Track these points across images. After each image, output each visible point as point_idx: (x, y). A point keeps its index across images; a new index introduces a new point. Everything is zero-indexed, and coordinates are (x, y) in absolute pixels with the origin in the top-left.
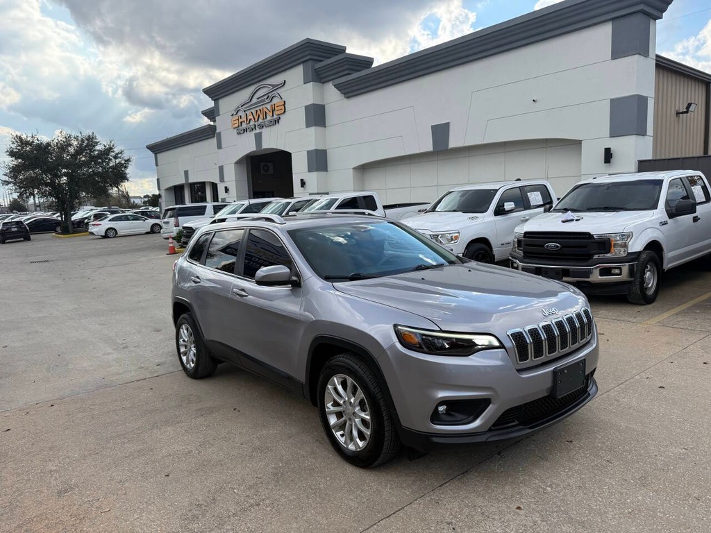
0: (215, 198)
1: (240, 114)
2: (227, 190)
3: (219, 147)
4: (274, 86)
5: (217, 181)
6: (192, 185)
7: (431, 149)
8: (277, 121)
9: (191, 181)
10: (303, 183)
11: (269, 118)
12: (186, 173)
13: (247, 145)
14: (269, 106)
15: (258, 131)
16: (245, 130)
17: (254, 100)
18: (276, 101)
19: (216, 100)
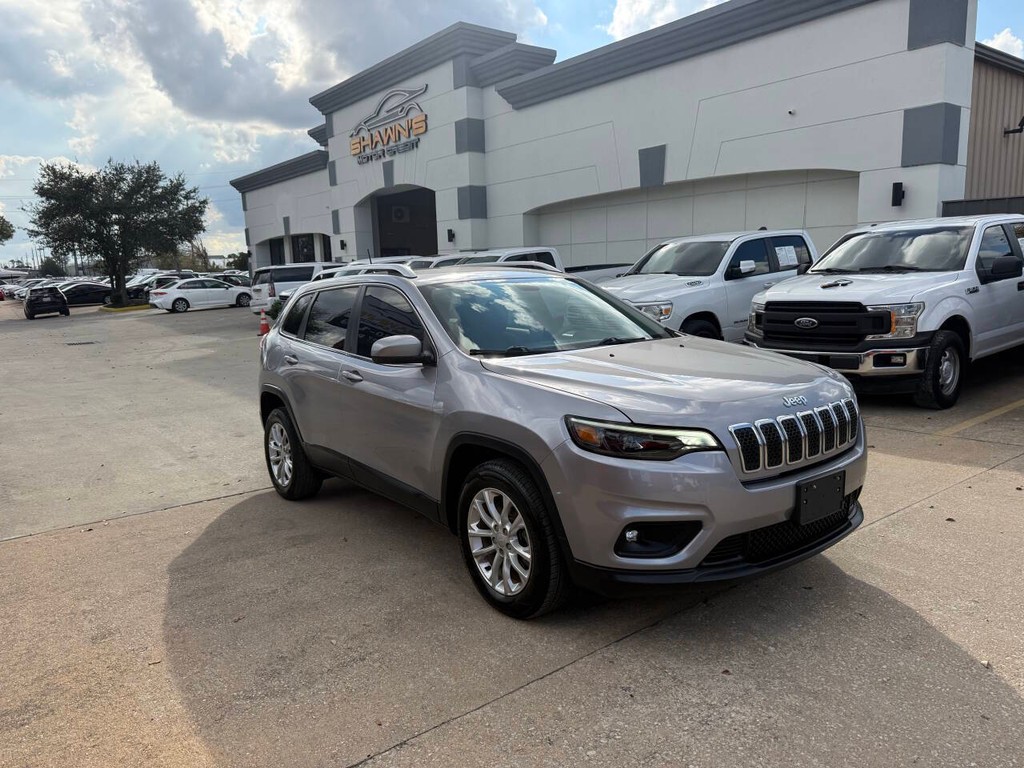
0: (327, 257)
1: (364, 134)
2: (343, 245)
3: (333, 182)
4: (411, 93)
5: (329, 232)
6: (295, 239)
7: (637, 184)
8: (415, 145)
9: (294, 231)
10: (451, 236)
11: (404, 140)
12: (286, 221)
13: (372, 180)
14: (404, 123)
15: (388, 158)
16: (369, 158)
17: (383, 114)
18: (412, 115)
19: (328, 115)
